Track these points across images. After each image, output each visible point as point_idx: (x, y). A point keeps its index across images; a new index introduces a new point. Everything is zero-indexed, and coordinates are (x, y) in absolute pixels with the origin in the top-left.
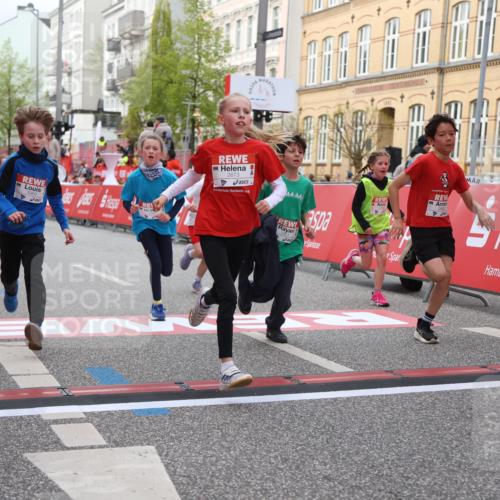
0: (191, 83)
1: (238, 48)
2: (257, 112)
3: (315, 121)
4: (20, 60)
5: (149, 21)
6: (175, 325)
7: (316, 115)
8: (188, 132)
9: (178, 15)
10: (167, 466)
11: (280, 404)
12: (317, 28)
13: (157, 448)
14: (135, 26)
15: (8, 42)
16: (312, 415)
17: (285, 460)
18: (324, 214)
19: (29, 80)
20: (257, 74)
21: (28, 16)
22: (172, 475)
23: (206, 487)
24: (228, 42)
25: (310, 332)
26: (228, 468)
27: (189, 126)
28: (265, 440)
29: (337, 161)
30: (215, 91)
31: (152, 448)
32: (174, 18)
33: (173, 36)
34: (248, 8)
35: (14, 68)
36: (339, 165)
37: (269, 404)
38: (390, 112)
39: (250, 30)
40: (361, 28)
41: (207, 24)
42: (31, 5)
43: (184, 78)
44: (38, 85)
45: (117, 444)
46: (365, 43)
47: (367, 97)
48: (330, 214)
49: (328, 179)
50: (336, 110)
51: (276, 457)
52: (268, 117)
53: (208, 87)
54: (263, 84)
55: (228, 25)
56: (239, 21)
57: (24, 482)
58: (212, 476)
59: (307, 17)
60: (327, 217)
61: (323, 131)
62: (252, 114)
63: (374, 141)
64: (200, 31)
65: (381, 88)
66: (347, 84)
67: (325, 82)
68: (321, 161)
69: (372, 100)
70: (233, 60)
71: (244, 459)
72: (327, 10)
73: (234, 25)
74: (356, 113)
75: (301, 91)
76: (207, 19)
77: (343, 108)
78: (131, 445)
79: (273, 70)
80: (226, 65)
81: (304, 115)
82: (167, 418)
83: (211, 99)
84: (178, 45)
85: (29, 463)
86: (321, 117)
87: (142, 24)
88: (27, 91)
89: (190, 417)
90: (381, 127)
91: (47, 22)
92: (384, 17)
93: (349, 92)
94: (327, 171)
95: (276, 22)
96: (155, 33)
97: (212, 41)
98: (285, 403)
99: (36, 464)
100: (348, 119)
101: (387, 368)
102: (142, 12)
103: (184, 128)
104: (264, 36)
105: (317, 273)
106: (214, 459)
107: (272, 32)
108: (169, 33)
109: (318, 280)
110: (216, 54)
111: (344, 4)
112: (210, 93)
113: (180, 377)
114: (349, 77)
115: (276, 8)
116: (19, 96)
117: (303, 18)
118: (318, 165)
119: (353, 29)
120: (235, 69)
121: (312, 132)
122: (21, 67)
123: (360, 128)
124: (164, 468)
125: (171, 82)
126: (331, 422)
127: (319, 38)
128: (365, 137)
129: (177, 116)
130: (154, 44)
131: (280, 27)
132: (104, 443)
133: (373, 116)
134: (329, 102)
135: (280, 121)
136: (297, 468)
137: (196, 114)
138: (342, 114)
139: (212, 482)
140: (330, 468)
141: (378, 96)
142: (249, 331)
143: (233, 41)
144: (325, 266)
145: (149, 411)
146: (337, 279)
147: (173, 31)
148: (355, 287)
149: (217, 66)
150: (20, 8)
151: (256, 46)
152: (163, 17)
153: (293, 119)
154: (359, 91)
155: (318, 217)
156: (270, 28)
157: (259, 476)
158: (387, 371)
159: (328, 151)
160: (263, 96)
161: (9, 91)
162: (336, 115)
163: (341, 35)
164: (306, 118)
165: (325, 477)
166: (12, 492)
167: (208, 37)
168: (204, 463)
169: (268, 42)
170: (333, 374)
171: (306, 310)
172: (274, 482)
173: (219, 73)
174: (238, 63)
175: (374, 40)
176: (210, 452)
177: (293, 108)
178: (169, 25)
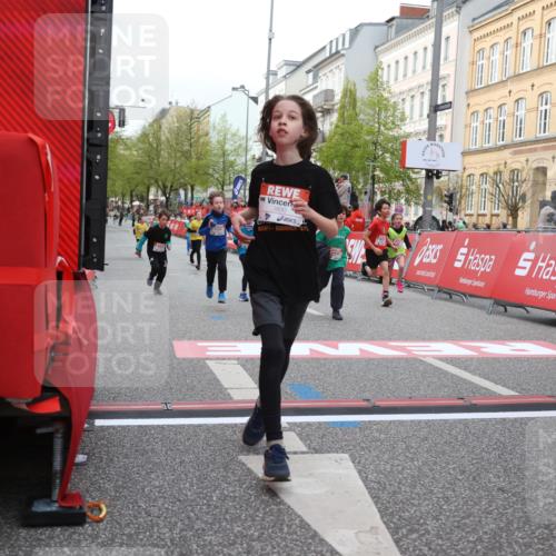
0: (372, 148)
1: (411, 118)
2: (428, 171)
3: (477, 178)
4: (233, 130)
5: (338, 98)
6: (361, 350)
7: (477, 173)
8: (369, 187)
9: (362, 93)
10: (359, 472)
11: (455, 421)
12: (479, 101)
13: (350, 456)
14: (326, 101)
15: (224, 116)
16: (484, 432)
17: (463, 472)
18: (488, 257)
19: (240, 145)
20: (428, 139)
21: (240, 95)
22: (365, 480)
23: (395, 492)
24: (403, 113)
25: (478, 359)
26: (413, 477)
27: (370, 181)
28: (444, 453)
29: (496, 212)
30: (392, 154)
31: (346, 456)
32: (359, 95)
33: (357, 110)
34: (420, 86)
35: (229, 136)
36: (497, 215)
37: (446, 421)
38: (543, 171)
39: (422, 103)
40: (517, 101)
41: (386, 99)
42: (243, 87)
43: (366, 142)
44: (246, 150)
45: (316, 451)
46: (521, 113)
47: (522, 158)
48: (493, 257)
49: (489, 227)
50: (496, 169)
51: (454, 469)
52: (438, 174)
53: (386, 150)
54: (434, 148)
55: (403, 100)
56: (413, 97)
57: (239, 481)
58: (399, 483)
59: (471, 92)
60: (491, 260)
61: (484, 186)
62: (424, 172)
63: (529, 195)
64: (381, 105)
65: (535, 150)
66: (505, 147)
67: (487, 146)
68: (482, 212)
69: (527, 161)
70: (407, 128)
71: (426, 469)
72: (489, 86)
73: (408, 99)
74: (513, 171)
75: (464, 154)
76: (386, 95)
77: (502, 168)
78: (329, 452)
79: (441, 136)
80: (401, 132)
81: (467, 173)
82: (358, 430)
83: (388, 160)
84: (362, 116)
85: (243, 464)
86: (482, 175)
87: (332, 100)
88: (238, 155)
89: (377, 430)
90: (535, 183)
91: (255, 100)
92: (537, 91)
93: (506, 154)
94: (487, 220)
95: (444, 97)
96: (343, 107)
97: (389, 113)
98: (460, 421)
99: (249, 466)
100: (506, 176)
101: (549, 393)
102: (332, 91)
103: (366, 183)
104: (435, 108)
105: (482, 308)
106: (400, 468)
107: (442, 105)
108: (354, 107)
109: (483, 314)
110: (393, 123)
111: (503, 81)
112: (387, 155)
113: (367, 395)
114: (507, 140)
115: (444, 86)
116: (232, 158)
117: (467, 93)
118: (479, 215)
119: (510, 102)
120: (409, 135)
121: (474, 187)
122: (234, 135)
123: (516, 184)
124: (357, 474)
125: (356, 146)
126: (502, 439)
127: (481, 109)
128: (521, 191)
129: (360, 174)
130: (342, 115)
131: (447, 101)
132: (305, 449)
133: (527, 174)
134: (489, 162)
135: (446, 178)
136: (474, 479)
137: (377, 173)
138: (500, 172)
139: (400, 488)
140: (504, 481)
141: (532, 157)
142: (425, 356)
143: (407, 113)
144: (488, 303)
145: (342, 423)
146: (499, 313)
147: (359, 104)
148: (515, 321)
149: (394, 133)
150: (234, 89)
151: (428, 116)
152: (350, 94)
153: (457, 176)
154: (516, 153)
155: (482, 259)
156: (439, 102)
157: (440, 485)
158: (549, 397)
159: (488, 204)
160: (434, 157)
161: (224, 154)
162: (496, 173)
163: (500, 106)
164: (469, 176)
165: (499, 489)
166: (230, 489)
167: (386, 110)
168: (392, 471)
169: (438, 113)
170: (501, 396)
171: (473, 340)
172: (454, 491)
173: (395, 139)
174: (412, 130)
175: (528, 111)
176: (396, 462)
177: (458, 167)
178: (355, 100)
